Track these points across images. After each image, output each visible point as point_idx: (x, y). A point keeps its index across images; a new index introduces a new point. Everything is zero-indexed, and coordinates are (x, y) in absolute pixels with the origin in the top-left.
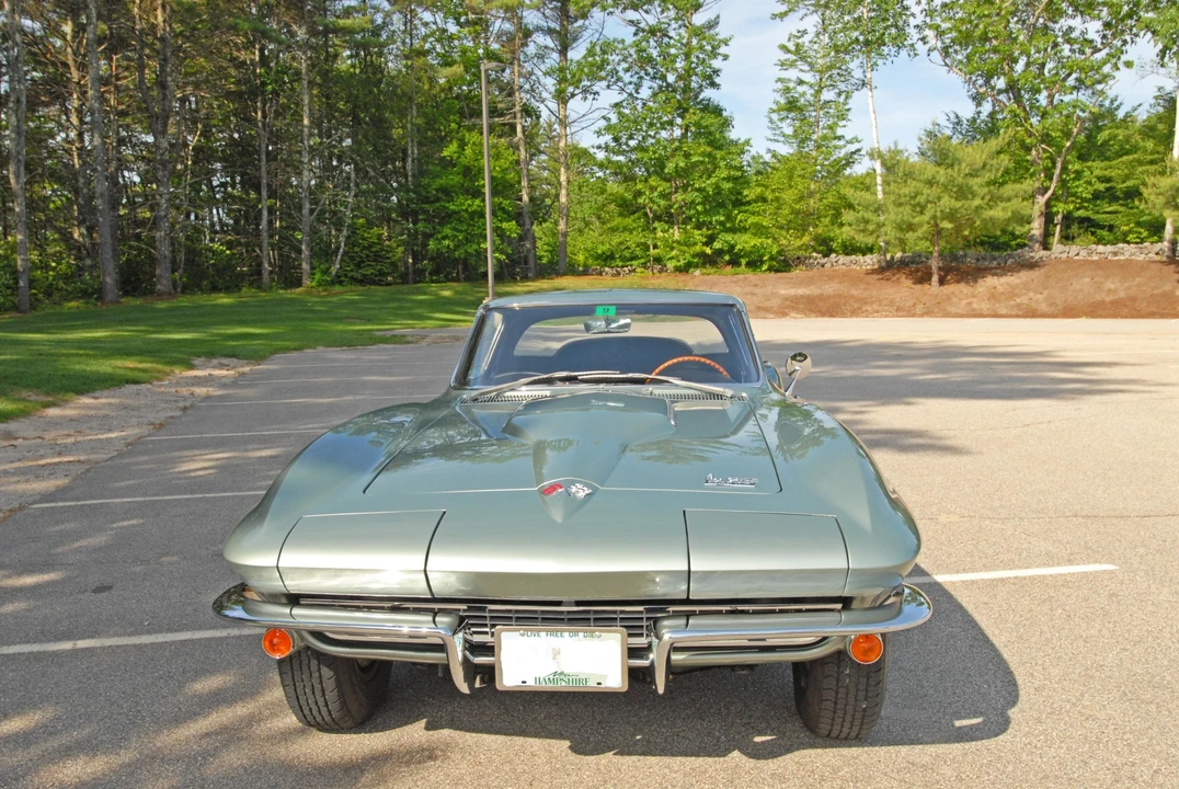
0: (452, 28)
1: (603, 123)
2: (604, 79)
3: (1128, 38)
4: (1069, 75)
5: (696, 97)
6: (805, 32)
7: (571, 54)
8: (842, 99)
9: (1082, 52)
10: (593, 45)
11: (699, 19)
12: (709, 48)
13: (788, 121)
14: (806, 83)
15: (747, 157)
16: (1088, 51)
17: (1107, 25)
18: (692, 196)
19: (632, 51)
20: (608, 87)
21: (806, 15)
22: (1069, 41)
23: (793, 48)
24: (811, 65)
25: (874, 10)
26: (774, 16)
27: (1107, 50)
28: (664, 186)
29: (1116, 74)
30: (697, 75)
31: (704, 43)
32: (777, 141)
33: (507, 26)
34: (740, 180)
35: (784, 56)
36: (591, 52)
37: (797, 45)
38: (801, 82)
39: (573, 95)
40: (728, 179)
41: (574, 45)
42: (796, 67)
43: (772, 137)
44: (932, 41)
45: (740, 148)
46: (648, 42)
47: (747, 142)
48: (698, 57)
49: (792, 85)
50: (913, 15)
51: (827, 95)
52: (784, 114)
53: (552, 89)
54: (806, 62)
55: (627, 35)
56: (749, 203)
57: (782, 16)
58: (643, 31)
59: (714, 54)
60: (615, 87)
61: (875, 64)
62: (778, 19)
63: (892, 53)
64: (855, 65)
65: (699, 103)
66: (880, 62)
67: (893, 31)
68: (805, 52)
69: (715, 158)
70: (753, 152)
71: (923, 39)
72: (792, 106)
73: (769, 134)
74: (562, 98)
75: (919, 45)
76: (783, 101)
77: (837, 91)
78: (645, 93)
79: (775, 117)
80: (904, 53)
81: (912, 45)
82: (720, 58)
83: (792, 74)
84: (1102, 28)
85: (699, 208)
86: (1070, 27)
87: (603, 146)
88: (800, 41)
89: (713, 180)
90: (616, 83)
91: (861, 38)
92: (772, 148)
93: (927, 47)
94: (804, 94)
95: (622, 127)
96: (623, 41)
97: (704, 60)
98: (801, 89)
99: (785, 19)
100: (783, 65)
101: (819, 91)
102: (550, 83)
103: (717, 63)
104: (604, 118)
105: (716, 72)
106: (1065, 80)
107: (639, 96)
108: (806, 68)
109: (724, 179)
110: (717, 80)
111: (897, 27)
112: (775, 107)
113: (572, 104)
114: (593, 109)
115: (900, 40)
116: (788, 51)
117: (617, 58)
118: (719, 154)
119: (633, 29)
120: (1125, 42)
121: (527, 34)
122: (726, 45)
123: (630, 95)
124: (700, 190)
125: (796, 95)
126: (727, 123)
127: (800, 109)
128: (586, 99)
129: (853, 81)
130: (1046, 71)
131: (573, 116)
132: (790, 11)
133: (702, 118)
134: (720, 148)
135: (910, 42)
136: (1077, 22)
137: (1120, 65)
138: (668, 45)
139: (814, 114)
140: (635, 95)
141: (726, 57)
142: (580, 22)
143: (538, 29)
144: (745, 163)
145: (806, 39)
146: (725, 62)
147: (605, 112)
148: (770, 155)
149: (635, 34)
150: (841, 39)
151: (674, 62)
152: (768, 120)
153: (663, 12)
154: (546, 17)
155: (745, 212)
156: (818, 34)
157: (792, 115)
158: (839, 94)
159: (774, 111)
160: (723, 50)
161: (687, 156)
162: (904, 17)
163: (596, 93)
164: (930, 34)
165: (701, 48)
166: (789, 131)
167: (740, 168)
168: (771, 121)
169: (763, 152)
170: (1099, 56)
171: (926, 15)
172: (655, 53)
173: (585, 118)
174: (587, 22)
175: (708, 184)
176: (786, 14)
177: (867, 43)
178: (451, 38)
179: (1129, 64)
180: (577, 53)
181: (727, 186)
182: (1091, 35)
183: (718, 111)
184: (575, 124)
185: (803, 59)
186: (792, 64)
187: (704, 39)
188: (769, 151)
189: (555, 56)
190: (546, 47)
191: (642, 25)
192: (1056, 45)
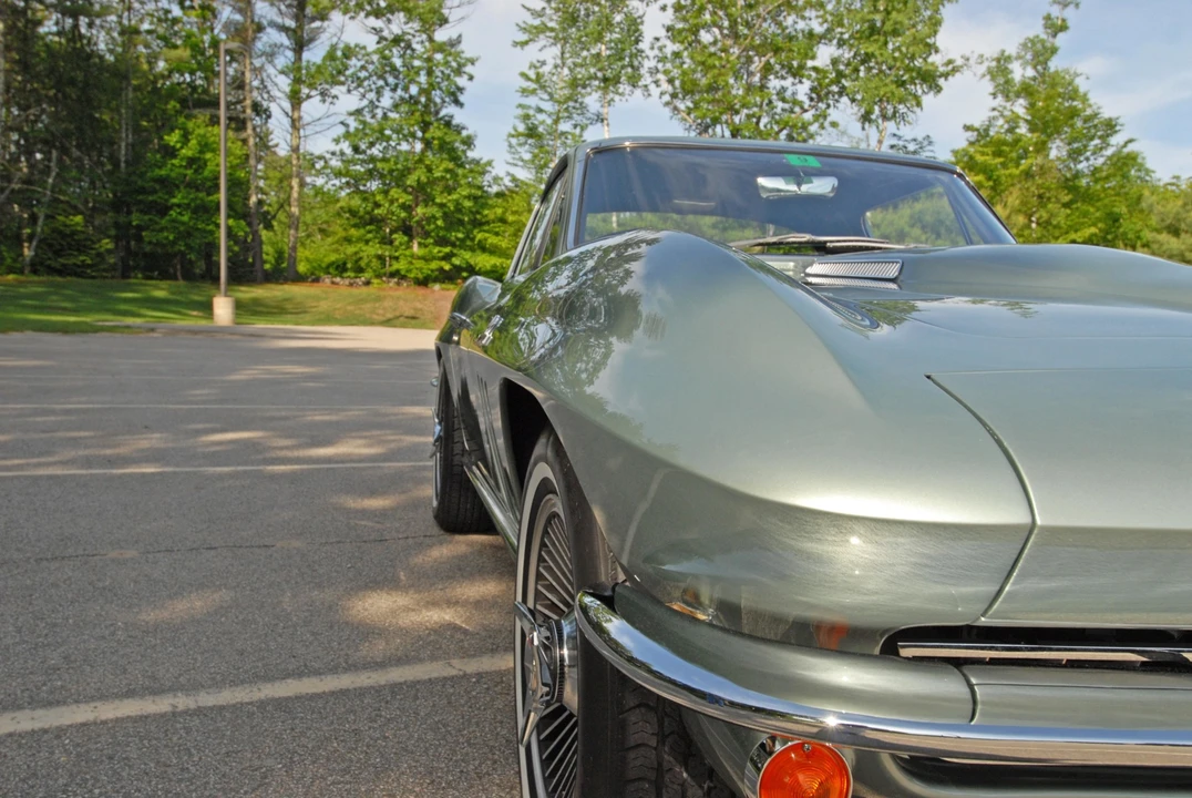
0: (176, 11)
1: (341, 130)
2: (343, 83)
3: (831, 102)
4: (781, 130)
5: (437, 113)
6: (544, 63)
7: (306, 55)
8: (578, 130)
9: (792, 111)
10: (334, 48)
11: (441, 35)
12: (454, 64)
13: (527, 146)
14: (546, 112)
15: (488, 177)
16: (797, 109)
17: (813, 89)
18: (433, 210)
19: (375, 58)
20: (349, 91)
21: (545, 46)
22: (784, 100)
23: (533, 76)
24: (551, 96)
25: (612, 48)
26: (516, 44)
27: (812, 112)
28: (405, 198)
29: (823, 132)
30: (440, 89)
31: (450, 59)
32: (516, 165)
33: (238, 17)
34: (480, 199)
35: (527, 84)
36: (331, 56)
37: (538, 74)
38: (540, 110)
39: (309, 97)
40: (469, 197)
41: (311, 46)
42: (537, 94)
43: (511, 161)
44: (665, 86)
45: (481, 168)
46: (391, 51)
47: (489, 163)
48: (442, 72)
49: (531, 112)
50: (647, 57)
51: (564, 126)
52: (522, 139)
53: (288, 89)
54: (546, 91)
55: (371, 42)
56: (488, 223)
57: (524, 44)
58: (386, 39)
59: (459, 71)
60: (354, 92)
61: (612, 100)
62: (519, 47)
63: (627, 92)
64: (592, 100)
65: (441, 119)
66: (617, 98)
67: (630, 70)
68: (546, 81)
69: (457, 175)
70: (493, 174)
71: (657, 83)
72: (532, 132)
73: (509, 157)
74: (296, 99)
75: (652, 87)
76: (521, 128)
77: (574, 122)
78: (387, 101)
79: (514, 141)
80: (638, 92)
81: (646, 86)
82: (466, 77)
83: (532, 101)
84: (809, 92)
85: (440, 223)
86: (783, 87)
87: (338, 153)
88: (541, 70)
89: (455, 196)
90: (356, 88)
91: (600, 75)
92: (511, 172)
93: (659, 90)
94: (543, 122)
95: (362, 133)
96: (364, 48)
97: (449, 75)
98: (541, 117)
99: (526, 48)
100: (524, 92)
101: (556, 122)
102: (284, 83)
103: (462, 81)
104: (342, 123)
105: (461, 90)
106: (778, 133)
107: (381, 105)
108: (546, 97)
109: (465, 197)
110: (462, 98)
111: (632, 67)
112: (513, 132)
113: (305, 106)
114: (329, 113)
115: (634, 81)
116: (527, 78)
117: (359, 64)
118: (460, 171)
119: (376, 38)
120: (829, 106)
121: (260, 28)
122: (473, 64)
123: (371, 102)
124: (442, 206)
125: (536, 122)
126: (469, 142)
127: (540, 137)
128: (324, 101)
129: (589, 115)
130: (761, 125)
131: (306, 118)
132: (531, 40)
133: (446, 134)
134: (461, 166)
135: (645, 83)
136: (788, 82)
137: (826, 124)
138: (412, 57)
139: (551, 143)
140: (377, 103)
141: (471, 78)
142: (317, 24)
143: (273, 24)
144: (486, 183)
145: (546, 69)
146: (469, 82)
147: (342, 118)
148: (509, 178)
149: (378, 43)
150: (581, 73)
151: (418, 73)
152: (507, 144)
153: (406, 23)
154: (281, 14)
155: (485, 231)
156: (556, 67)
157: (530, 141)
158: (575, 126)
159: (513, 136)
160: (469, 69)
161: (429, 170)
162: (640, 58)
163: (335, 97)
164: (661, 77)
165: (447, 63)
166: (527, 157)
167: (480, 188)
168: (510, 146)
169: (502, 174)
170: (808, 116)
171: (658, 61)
172: (398, 62)
173: (320, 122)
174: (326, 24)
175: (447, 199)
176: (526, 43)
177: (605, 80)
178: (175, 21)
179: (834, 125)
180: (314, 55)
181: (468, 204)
182: (802, 96)
183: (459, 129)
184: (310, 127)
185: (543, 87)
186: (534, 92)
187: (450, 54)
188: (508, 174)
189: (290, 54)
190: (282, 45)
191: (386, 33)
192: (770, 102)
